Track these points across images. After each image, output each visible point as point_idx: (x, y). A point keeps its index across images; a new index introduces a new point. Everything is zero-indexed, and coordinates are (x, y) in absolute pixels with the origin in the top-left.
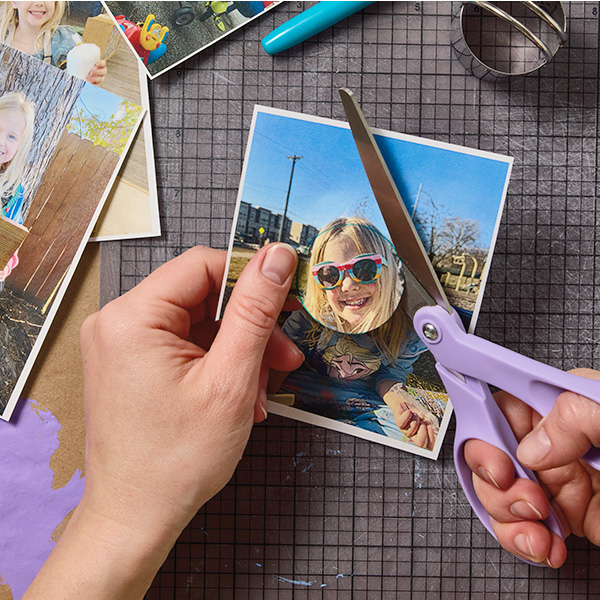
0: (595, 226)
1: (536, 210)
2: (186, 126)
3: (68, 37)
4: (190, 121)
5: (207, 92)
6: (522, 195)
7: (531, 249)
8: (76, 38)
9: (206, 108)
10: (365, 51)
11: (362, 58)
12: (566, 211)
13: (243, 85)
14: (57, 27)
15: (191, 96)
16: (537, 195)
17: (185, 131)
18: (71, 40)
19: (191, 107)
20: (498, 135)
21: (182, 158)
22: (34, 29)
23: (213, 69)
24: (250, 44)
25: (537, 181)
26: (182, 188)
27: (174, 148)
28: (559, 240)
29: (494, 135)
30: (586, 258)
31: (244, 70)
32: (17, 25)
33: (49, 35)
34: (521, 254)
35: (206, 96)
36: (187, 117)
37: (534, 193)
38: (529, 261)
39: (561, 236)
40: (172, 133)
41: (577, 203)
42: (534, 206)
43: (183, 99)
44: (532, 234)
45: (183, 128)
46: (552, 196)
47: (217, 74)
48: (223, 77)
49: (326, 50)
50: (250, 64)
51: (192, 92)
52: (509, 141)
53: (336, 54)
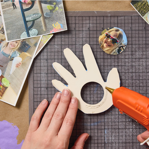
0: (146, 79)
1: (132, 76)
2: (48, 58)
3: (17, 54)
4: (49, 57)
5: (53, 50)
6: (129, 72)
7: (131, 85)
8: (18, 55)
9: (53, 54)
10: (90, 39)
11: (90, 41)
12: (139, 76)
13: (61, 48)
14: (15, 50)
15: (49, 51)
16: (132, 72)
17: (48, 60)
18: (17, 55)
19: (49, 54)
20: (122, 58)
21: (47, 66)
22: (10, 48)
23: (54, 45)
24: (63, 38)
25: (132, 69)
26: (48, 73)
27: (45, 64)
28: (138, 83)
29: (121, 58)
30: (144, 87)
31: (61, 45)
32: (7, 46)
33: (13, 51)
34: (129, 86)
35: (53, 51)
36: (48, 56)
37: (131, 72)
38: (131, 88)
39: (138, 82)
40: (45, 60)
41: (142, 74)
42: (132, 75)
43: (47, 52)
44: (131, 82)
45: (47, 59)
46: (136, 72)
47: (55, 46)
48: (57, 47)
49: (81, 39)
50: (63, 43)
51: (49, 50)
52: (125, 60)
53: (83, 40)
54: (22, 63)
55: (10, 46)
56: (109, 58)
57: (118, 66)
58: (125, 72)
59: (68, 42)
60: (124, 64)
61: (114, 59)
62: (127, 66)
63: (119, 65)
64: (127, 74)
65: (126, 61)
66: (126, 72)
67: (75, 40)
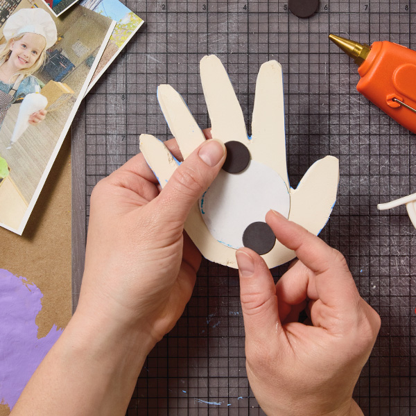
0: (410, 155)
1: (370, 145)
2: (129, 92)
3: (33, 85)
4: (131, 89)
5: (143, 69)
6: (359, 134)
7: (366, 171)
8: (37, 88)
9: (142, 79)
10: (250, 38)
11: (248, 43)
12: (390, 145)
13: (167, 63)
14: (29, 75)
15: (131, 72)
16: (370, 134)
17: (128, 95)
18: (33, 88)
19: (132, 79)
20: (342, 94)
21: (126, 114)
22: (15, 68)
23: (147, 53)
24: (171, 35)
25: (370, 124)
26: (127, 135)
27: (121, 108)
28: (385, 165)
29: (339, 94)
30: (404, 177)
31: (167, 53)
32: (7, 60)
33: (22, 77)
34: (359, 175)
35: (142, 71)
36: (129, 86)
37: (368, 133)
38: (365, 180)
39: (387, 162)
40: (119, 97)
41: (397, 139)
42: (368, 142)
43: (126, 74)
44: (367, 162)
45: (126, 94)
46: (380, 135)
47: (149, 56)
48: (153, 58)
49: (223, 38)
50: (172, 48)
51: (132, 69)
52: (350, 98)
53: (230, 41)
54: (48, 113)
55: (17, 61)
56: (304, 92)
57: (329, 114)
58: (349, 134)
59: (185, 45)
60: (347, 111)
61: (317, 96)
62: (355, 116)
63: (332, 112)
64: (356, 138)
65: (352, 102)
66: (353, 132)
67: (205, 41)
